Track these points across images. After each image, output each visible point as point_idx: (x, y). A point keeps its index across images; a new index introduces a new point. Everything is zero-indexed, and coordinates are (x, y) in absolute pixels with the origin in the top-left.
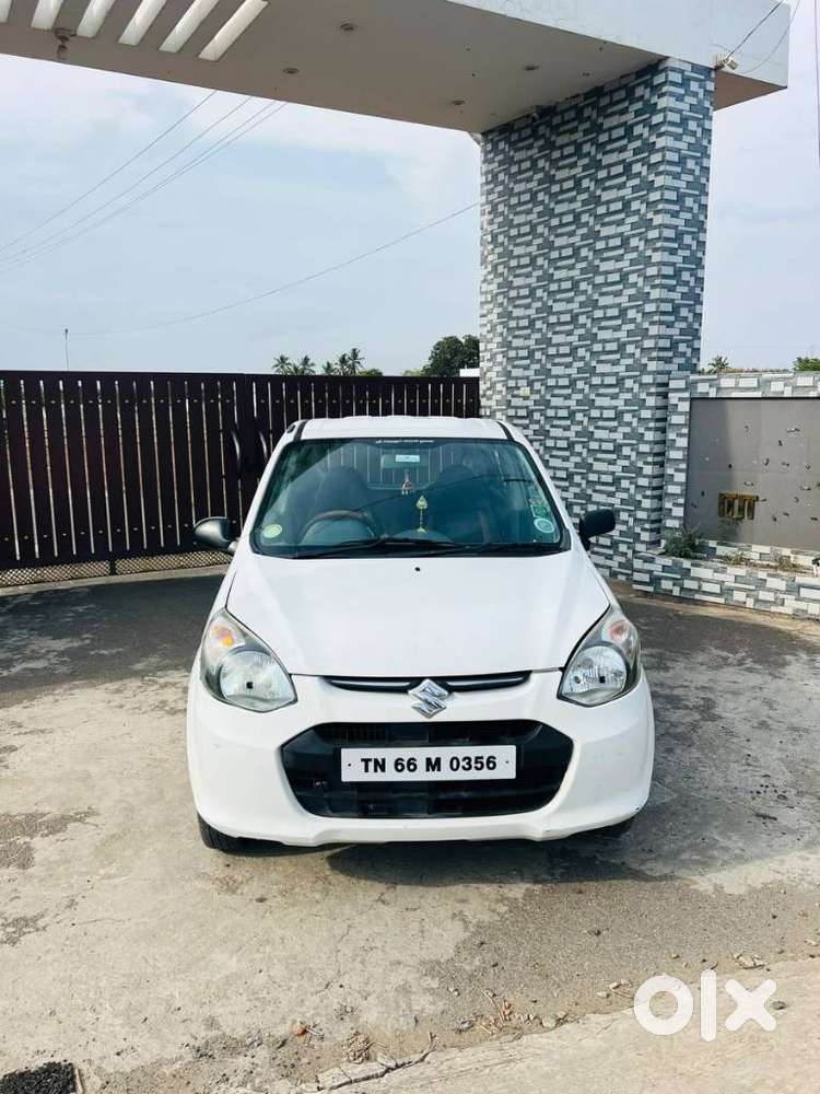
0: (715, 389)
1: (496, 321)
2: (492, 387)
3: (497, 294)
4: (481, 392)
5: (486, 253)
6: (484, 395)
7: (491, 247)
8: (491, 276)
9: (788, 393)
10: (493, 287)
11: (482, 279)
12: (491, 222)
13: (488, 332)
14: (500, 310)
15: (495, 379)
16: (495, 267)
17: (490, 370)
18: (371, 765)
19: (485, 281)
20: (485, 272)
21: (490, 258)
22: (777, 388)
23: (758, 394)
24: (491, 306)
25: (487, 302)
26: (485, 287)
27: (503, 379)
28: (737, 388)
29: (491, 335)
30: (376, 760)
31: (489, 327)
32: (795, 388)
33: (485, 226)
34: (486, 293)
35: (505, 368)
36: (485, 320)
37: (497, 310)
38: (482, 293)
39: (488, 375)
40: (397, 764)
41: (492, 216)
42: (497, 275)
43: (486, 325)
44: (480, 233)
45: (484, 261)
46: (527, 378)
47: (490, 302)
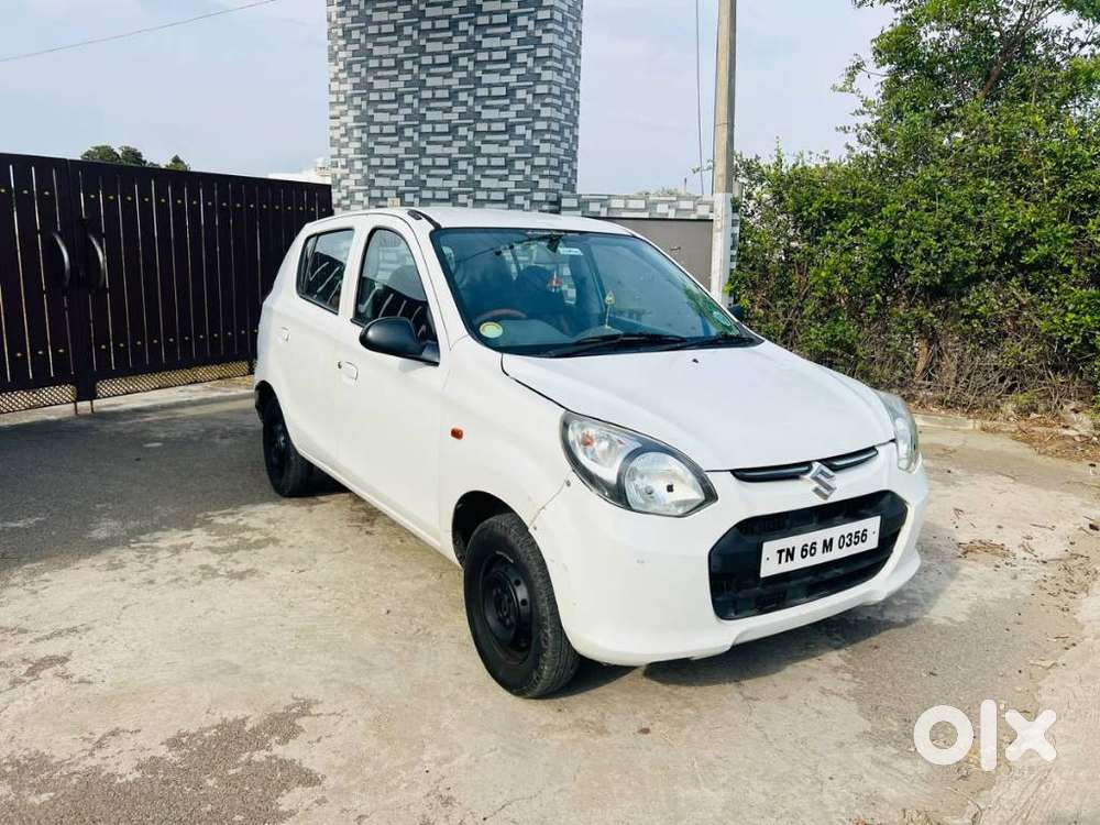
0: (606, 209)
1: (352, 124)
2: (350, 195)
3: (353, 96)
4: (334, 202)
5: (336, 48)
6: (339, 205)
7: (342, 42)
8: (344, 75)
9: (672, 215)
10: (348, 87)
11: (332, 76)
12: (342, 15)
13: (342, 136)
14: (358, 113)
15: (353, 188)
16: (349, 66)
17: (345, 177)
18: (784, 554)
19: (335, 79)
20: (336, 69)
21: (342, 54)
22: (662, 210)
23: (646, 215)
24: (345, 107)
25: (338, 103)
26: (335, 86)
27: (366, 188)
28: (626, 209)
29: (346, 140)
30: (788, 550)
31: (343, 131)
32: (678, 210)
33: (334, 18)
34: (338, 93)
35: (365, 177)
36: (336, 123)
37: (352, 113)
38: (331, 93)
39: (344, 183)
40: (803, 550)
41: (343, 8)
42: (352, 74)
43: (339, 128)
44: (326, 26)
45: (333, 57)
46: (396, 188)
47: (344, 103)
